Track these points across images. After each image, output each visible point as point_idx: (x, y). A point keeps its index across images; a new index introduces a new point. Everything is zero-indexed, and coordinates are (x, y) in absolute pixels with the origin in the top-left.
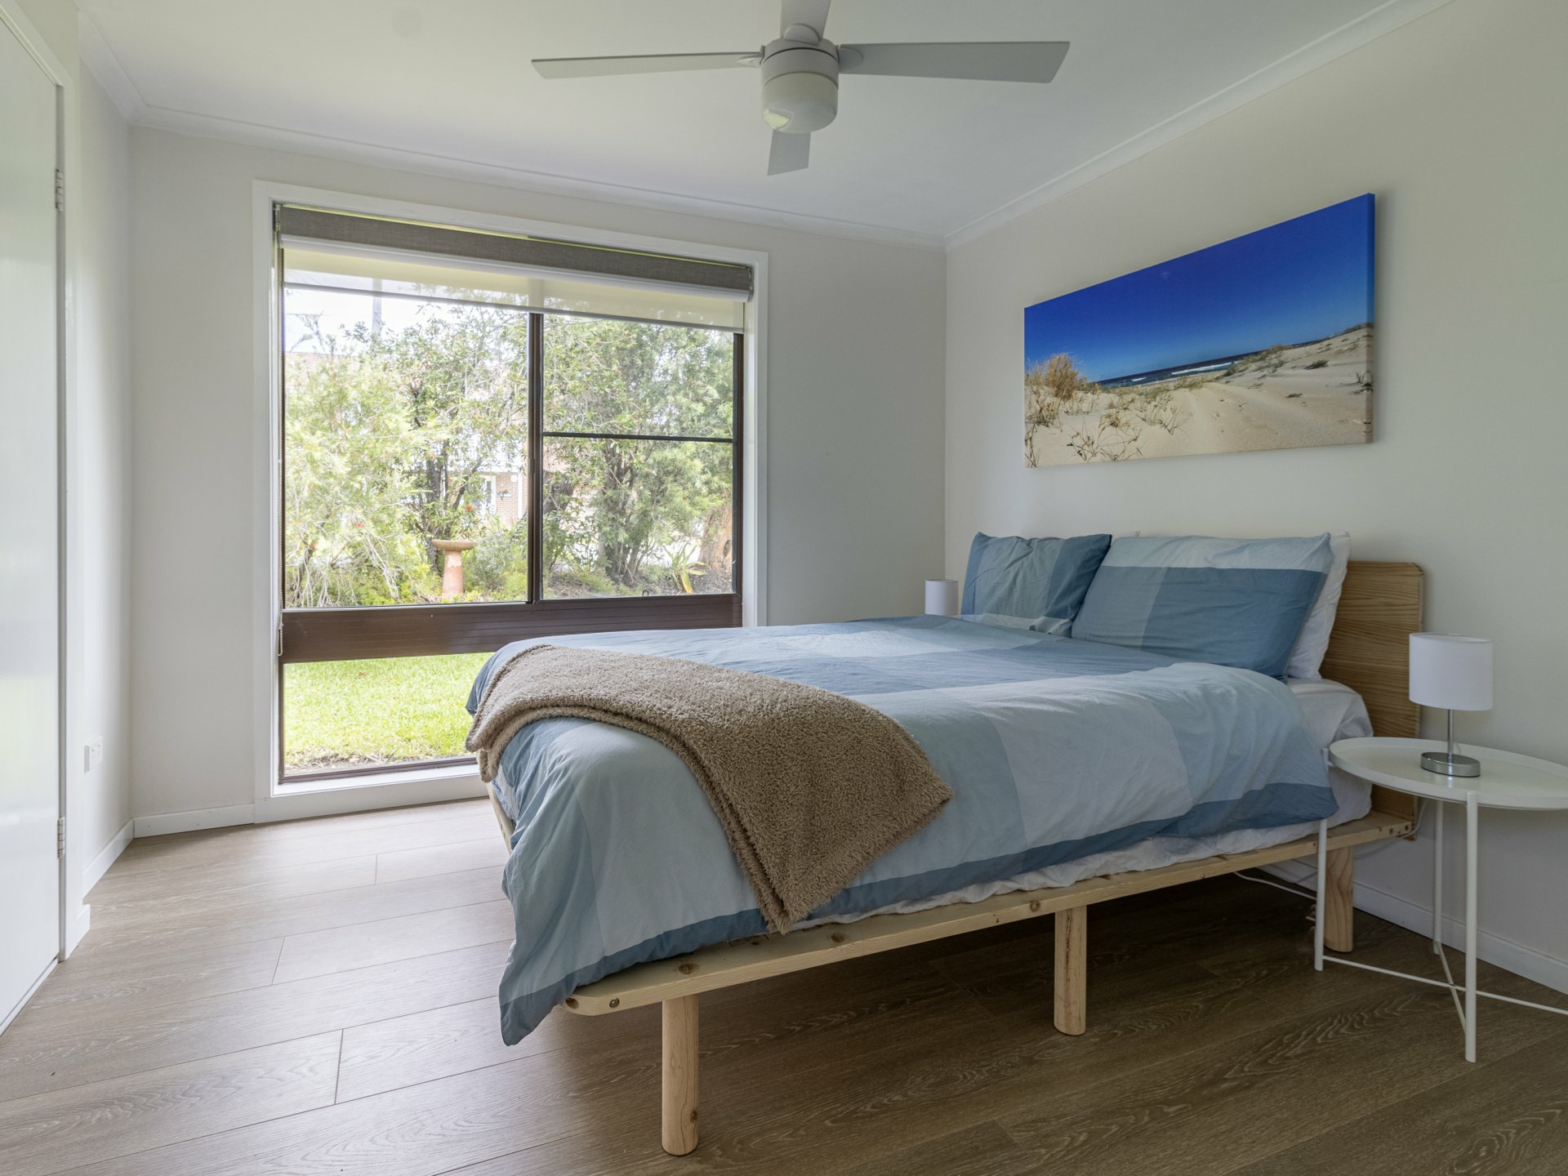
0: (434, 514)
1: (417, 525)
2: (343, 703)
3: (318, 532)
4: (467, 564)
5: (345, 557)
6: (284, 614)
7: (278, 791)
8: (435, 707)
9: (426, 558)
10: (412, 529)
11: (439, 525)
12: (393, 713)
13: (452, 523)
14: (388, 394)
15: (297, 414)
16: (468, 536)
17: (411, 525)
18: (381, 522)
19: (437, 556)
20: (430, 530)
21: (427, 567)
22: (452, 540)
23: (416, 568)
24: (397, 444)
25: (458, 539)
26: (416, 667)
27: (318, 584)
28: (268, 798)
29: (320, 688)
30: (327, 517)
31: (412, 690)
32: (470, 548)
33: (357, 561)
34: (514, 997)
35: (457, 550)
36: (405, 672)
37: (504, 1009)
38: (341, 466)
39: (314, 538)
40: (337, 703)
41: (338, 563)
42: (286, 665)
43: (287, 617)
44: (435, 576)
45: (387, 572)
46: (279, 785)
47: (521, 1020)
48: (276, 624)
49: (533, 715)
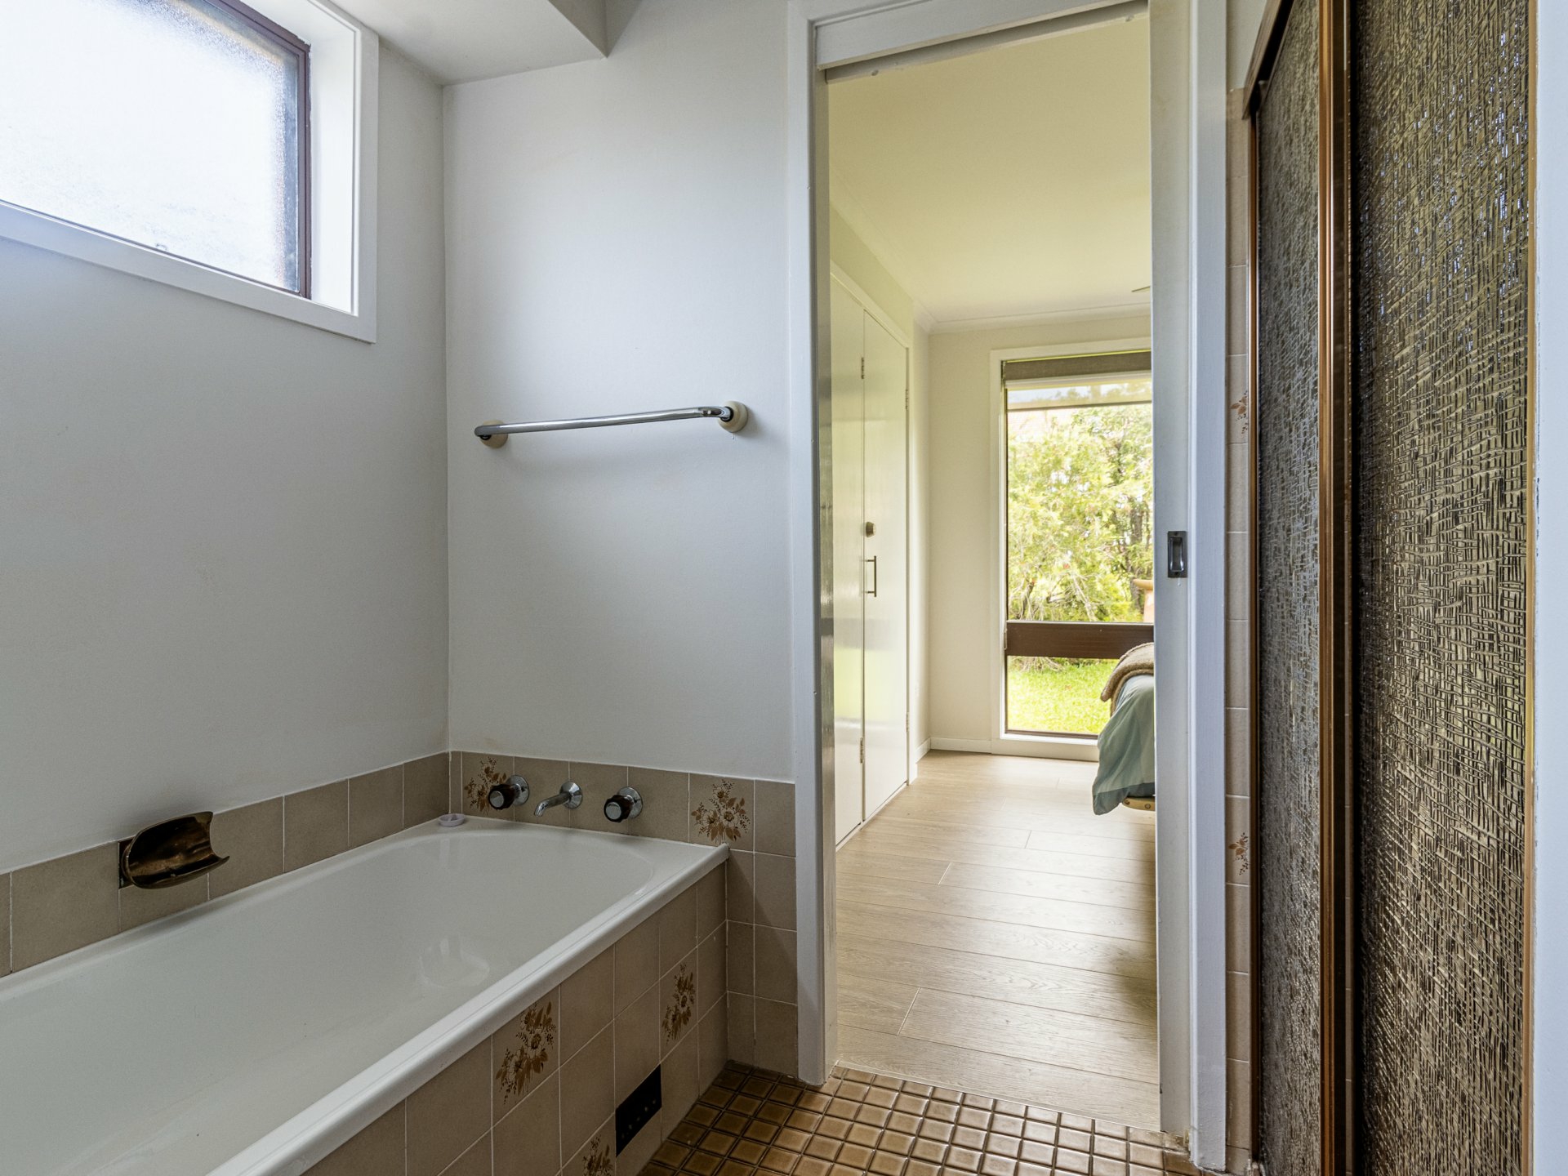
0: (1135, 555)
1: (1121, 566)
3: (1036, 572)
5: (1058, 594)
6: (1008, 624)
7: (1004, 736)
9: (1131, 596)
10: (1117, 570)
11: (1140, 565)
12: (1086, 716)
14: (1092, 458)
15: (1022, 478)
17: (1116, 567)
18: (1087, 563)
19: (1139, 595)
20: (1132, 570)
21: (1128, 603)
22: (1152, 580)
23: (1118, 603)
24: (1098, 499)
27: (1029, 615)
28: (999, 739)
29: (1036, 693)
30: (1044, 560)
33: (1068, 596)
34: (1099, 792)
37: (1094, 797)
38: (1056, 520)
39: (1034, 576)
40: (1048, 704)
41: (1052, 599)
42: (1009, 657)
43: (1009, 626)
44: (1137, 613)
45: (1088, 605)
46: (1006, 732)
47: (1102, 804)
48: (1003, 629)
49: (1128, 675)
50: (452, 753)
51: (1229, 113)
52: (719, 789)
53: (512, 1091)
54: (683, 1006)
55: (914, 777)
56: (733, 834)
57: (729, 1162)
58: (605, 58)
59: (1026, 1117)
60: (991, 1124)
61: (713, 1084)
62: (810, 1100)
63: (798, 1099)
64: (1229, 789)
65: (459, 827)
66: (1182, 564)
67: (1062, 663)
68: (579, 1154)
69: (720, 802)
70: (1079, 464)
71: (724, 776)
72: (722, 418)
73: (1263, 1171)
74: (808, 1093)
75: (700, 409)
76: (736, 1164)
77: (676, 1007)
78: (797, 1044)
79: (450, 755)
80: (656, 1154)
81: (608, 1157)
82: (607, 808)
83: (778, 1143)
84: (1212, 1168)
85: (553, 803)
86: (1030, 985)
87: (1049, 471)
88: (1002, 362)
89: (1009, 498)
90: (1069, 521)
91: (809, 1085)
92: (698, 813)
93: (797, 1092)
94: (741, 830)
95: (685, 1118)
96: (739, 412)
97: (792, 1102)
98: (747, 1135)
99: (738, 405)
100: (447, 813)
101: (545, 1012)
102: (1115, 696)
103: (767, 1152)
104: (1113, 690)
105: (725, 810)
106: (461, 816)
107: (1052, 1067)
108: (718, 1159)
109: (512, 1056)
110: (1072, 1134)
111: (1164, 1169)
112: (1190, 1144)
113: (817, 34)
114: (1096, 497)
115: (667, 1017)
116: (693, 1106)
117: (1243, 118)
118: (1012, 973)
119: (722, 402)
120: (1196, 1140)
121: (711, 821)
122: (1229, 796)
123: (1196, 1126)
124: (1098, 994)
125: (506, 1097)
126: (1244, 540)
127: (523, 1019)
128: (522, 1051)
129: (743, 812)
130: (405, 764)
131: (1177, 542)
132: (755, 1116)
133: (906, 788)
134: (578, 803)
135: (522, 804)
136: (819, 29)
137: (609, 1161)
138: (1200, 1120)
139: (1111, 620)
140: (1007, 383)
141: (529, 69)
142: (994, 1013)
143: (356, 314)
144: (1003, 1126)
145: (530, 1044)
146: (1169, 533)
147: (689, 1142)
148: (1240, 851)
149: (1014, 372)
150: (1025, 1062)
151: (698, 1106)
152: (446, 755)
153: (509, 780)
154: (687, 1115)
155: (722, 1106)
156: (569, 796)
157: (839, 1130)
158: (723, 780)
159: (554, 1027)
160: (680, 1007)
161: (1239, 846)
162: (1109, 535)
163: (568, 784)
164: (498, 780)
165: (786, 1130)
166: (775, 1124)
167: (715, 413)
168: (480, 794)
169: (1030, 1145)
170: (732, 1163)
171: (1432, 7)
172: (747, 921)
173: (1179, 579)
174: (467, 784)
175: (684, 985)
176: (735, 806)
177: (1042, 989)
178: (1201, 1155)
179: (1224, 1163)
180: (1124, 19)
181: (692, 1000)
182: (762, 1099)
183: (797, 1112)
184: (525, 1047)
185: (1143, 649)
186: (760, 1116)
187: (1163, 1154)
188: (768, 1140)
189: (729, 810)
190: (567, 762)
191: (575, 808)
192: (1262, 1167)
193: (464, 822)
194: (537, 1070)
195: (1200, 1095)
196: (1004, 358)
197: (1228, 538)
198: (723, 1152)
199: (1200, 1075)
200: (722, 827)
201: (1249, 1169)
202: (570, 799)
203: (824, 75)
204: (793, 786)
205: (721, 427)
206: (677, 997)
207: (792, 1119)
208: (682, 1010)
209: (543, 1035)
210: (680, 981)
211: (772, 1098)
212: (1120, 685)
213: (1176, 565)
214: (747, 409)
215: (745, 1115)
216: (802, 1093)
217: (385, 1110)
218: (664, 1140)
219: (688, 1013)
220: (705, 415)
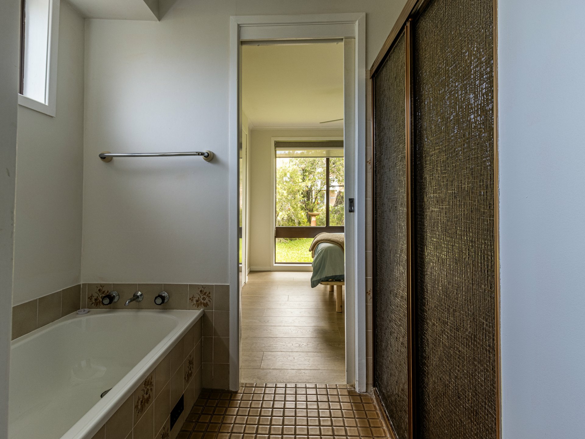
0: (308, 205)
1: (304, 208)
2: (286, 254)
3: (279, 210)
4: (317, 220)
5: (286, 217)
6: (276, 227)
7: (275, 265)
8: (307, 256)
9: (306, 218)
10: (302, 209)
11: (310, 208)
12: (297, 257)
13: (313, 208)
14: (296, 173)
16: (318, 211)
17: (302, 208)
18: (294, 207)
19: (309, 216)
20: (307, 210)
21: (306, 220)
22: (313, 213)
23: (303, 220)
24: (298, 187)
25: (315, 212)
26: (303, 247)
27: (279, 224)
28: (273, 266)
29: (280, 250)
30: (282, 206)
31: (302, 252)
32: (318, 215)
33: (289, 218)
34: (313, 280)
35: (315, 215)
36: (300, 248)
37: (311, 282)
38: (285, 193)
40: (284, 254)
41: (284, 219)
42: (276, 238)
43: (277, 228)
44: (308, 223)
45: (296, 221)
46: (275, 264)
47: (314, 284)
48: (274, 229)
49: (319, 243)
50: (83, 284)
51: (366, 76)
52: (200, 289)
53: (140, 412)
54: (190, 370)
55: (247, 281)
56: (206, 305)
57: (211, 425)
58: (158, 21)
59: (306, 388)
60: (296, 392)
61: (198, 398)
62: (235, 396)
63: (231, 397)
64: (366, 276)
65: (87, 314)
66: (353, 208)
67: (287, 240)
68: (159, 433)
69: (201, 294)
70: (293, 175)
71: (202, 284)
72: (204, 156)
73: (377, 389)
74: (234, 394)
75: (196, 152)
76: (214, 425)
77: (188, 371)
78: (229, 377)
79: (82, 285)
80: (182, 427)
81: (168, 432)
82: (156, 301)
83: (227, 413)
84: (362, 392)
85: (132, 300)
86: (299, 345)
87: (283, 177)
88: (275, 141)
89: (277, 184)
90: (289, 193)
91: (234, 391)
92: (192, 299)
93: (230, 395)
94: (209, 303)
95: (190, 412)
96: (211, 155)
97: (229, 398)
98: (215, 413)
99: (210, 152)
100: (79, 309)
101: (150, 380)
102: (314, 250)
103: (224, 417)
104: (313, 248)
105: (203, 297)
106: (87, 310)
107: (311, 370)
108: (206, 424)
109: (140, 399)
110: (321, 390)
111: (349, 395)
112: (356, 386)
113: (240, 29)
114: (298, 186)
115: (186, 375)
116: (193, 407)
117: (370, 79)
118: (292, 342)
119: (204, 151)
120: (357, 384)
121: (197, 301)
122: (366, 277)
123: (357, 380)
124: (319, 345)
125: (138, 415)
126: (370, 201)
127: (144, 383)
128: (143, 396)
129: (209, 297)
130: (63, 290)
131: (351, 202)
132: (217, 406)
133: (245, 285)
134: (142, 299)
135: (116, 302)
136: (241, 28)
137: (168, 433)
138: (359, 378)
139: (302, 225)
140: (277, 148)
141: (126, 19)
142: (289, 356)
143: (47, 104)
144: (300, 392)
145: (145, 393)
146: (349, 199)
147: (194, 421)
148: (369, 294)
149: (279, 145)
150: (302, 370)
151: (195, 407)
152: (80, 285)
153: (110, 293)
154: (191, 411)
155: (204, 405)
156: (138, 297)
157: (247, 405)
158: (202, 286)
159: (153, 385)
160: (189, 371)
161: (369, 292)
162: (301, 198)
163: (137, 292)
164: (105, 293)
165: (229, 409)
166: (225, 407)
167: (202, 154)
168: (96, 300)
169: (309, 396)
170: (212, 424)
171: (446, 63)
172: (211, 336)
173: (352, 213)
174: (89, 297)
175: (191, 363)
176: (206, 295)
177: (302, 346)
178: (359, 389)
179: (365, 389)
180: (336, 43)
181: (193, 368)
182: (218, 400)
183: (231, 401)
184: (144, 394)
185: (321, 234)
186: (218, 405)
187: (348, 390)
188: (223, 413)
189: (204, 296)
190: (137, 284)
191: (140, 301)
192: (376, 388)
193: (89, 312)
194: (147, 403)
195: (359, 370)
196: (276, 140)
197: (366, 200)
198: (207, 421)
199: (359, 364)
200: (201, 303)
201: (372, 390)
202: (138, 298)
203: (242, 43)
204: (229, 285)
205: (204, 160)
206: (188, 367)
207: (230, 404)
208: (190, 372)
209: (149, 389)
210: (189, 361)
211: (221, 398)
212: (316, 246)
213: (351, 208)
214: (213, 153)
215: (213, 407)
216: (232, 395)
217: (99, 429)
218: (184, 422)
219: (192, 372)
220: (199, 155)
